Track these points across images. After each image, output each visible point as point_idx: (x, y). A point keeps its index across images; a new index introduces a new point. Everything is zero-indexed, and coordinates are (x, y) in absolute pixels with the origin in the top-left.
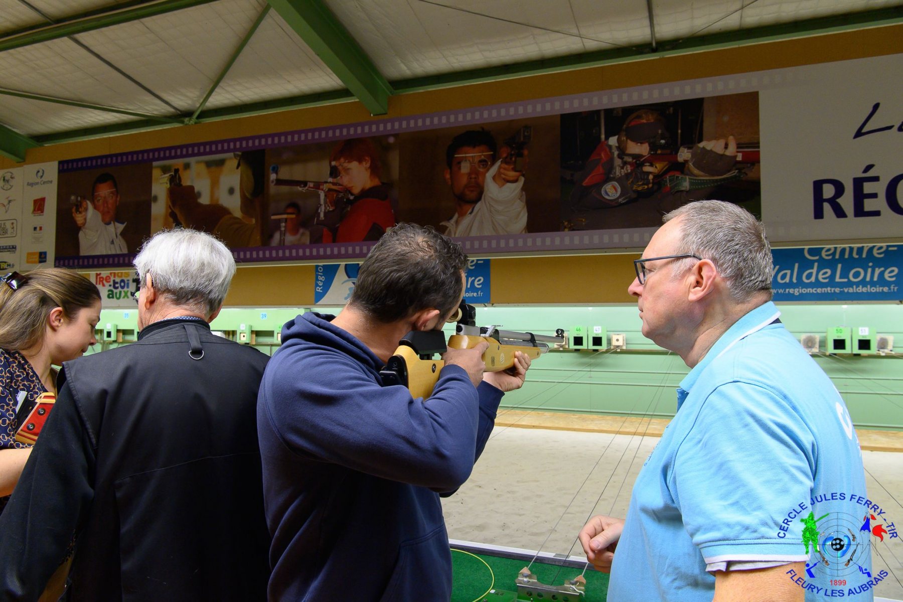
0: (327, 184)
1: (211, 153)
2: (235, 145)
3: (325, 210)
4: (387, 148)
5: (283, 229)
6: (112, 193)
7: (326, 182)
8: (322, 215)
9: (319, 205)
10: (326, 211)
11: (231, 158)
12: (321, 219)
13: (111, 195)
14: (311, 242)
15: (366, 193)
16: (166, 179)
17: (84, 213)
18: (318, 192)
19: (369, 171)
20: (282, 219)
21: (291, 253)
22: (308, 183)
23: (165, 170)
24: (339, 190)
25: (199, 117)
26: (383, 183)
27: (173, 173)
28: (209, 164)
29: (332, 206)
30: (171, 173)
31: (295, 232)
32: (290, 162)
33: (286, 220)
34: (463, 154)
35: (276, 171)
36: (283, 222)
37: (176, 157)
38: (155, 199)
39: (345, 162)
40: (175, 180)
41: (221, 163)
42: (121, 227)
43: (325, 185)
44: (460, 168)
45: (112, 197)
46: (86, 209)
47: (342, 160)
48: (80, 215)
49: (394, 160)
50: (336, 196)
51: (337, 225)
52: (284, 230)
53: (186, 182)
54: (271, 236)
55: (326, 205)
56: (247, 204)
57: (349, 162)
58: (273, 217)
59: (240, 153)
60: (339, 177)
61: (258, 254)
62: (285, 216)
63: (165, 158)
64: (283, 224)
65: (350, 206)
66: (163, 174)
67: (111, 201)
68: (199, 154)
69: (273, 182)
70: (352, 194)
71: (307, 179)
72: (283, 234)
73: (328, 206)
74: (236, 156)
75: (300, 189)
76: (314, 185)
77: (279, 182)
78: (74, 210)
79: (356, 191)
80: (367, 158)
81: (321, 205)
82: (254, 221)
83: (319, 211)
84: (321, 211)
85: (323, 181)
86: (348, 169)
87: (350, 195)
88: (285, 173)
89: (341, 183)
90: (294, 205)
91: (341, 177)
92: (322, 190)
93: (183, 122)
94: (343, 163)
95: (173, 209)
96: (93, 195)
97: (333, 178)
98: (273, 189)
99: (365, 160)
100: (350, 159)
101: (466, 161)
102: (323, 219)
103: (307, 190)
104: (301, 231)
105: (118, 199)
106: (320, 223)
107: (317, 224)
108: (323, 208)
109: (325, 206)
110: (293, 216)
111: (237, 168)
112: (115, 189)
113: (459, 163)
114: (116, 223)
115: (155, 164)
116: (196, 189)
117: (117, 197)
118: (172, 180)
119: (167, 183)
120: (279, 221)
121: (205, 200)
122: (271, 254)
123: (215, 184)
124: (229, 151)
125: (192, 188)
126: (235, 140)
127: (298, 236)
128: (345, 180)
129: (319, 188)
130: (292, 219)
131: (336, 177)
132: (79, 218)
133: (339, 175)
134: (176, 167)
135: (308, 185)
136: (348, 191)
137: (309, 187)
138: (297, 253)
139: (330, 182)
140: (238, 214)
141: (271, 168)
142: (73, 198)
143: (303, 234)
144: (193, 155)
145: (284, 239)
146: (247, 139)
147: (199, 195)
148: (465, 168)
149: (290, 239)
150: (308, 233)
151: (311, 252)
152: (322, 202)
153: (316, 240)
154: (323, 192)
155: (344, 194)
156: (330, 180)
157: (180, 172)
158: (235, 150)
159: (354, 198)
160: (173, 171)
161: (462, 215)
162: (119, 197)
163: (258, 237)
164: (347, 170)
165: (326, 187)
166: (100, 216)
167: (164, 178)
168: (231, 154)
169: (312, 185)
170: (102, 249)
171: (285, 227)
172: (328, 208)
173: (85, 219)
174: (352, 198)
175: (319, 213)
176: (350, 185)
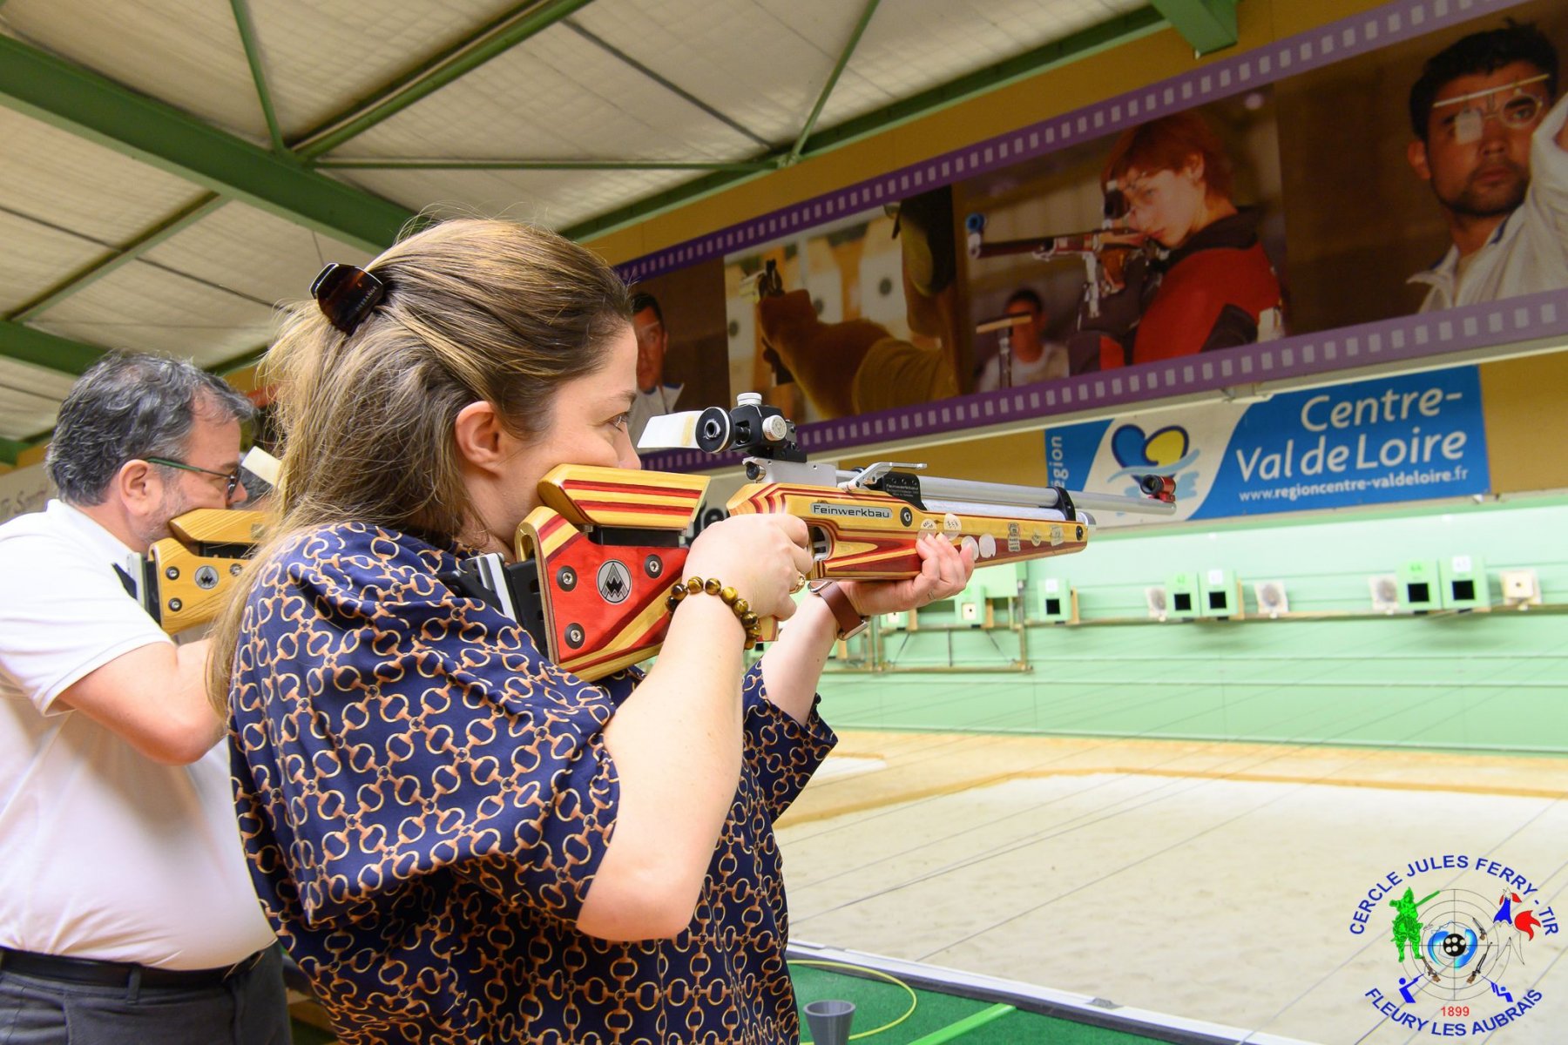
0: (1101, 235)
1: (838, 214)
2: (885, 189)
3: (1100, 294)
4: (1248, 122)
5: (1005, 351)
6: (654, 330)
7: (1098, 231)
8: (1094, 308)
9: (1085, 286)
10: (1104, 295)
11: (878, 219)
12: (1092, 316)
13: (652, 334)
14: (1072, 373)
15: (1197, 240)
16: (753, 284)
18: (1081, 257)
19: (1203, 186)
20: (1002, 330)
21: (1027, 402)
22: (1055, 241)
23: (748, 267)
24: (1132, 243)
25: (806, 149)
26: (1241, 209)
27: (764, 271)
28: (834, 240)
29: (1116, 282)
30: (760, 272)
31: (1033, 352)
32: (1010, 202)
33: (1011, 330)
34: (1459, 95)
35: (978, 226)
36: (1003, 337)
37: (769, 237)
38: (734, 328)
39: (1139, 177)
40: (770, 285)
41: (859, 232)
42: (674, 393)
43: (1095, 237)
44: (1452, 134)
45: (654, 339)
47: (1132, 173)
49: (1267, 149)
50: (1125, 259)
51: (1133, 325)
52: (1009, 354)
53: (791, 284)
54: (980, 371)
55: (1103, 283)
56: (921, 310)
57: (1151, 175)
58: (981, 329)
59: (897, 204)
60: (1128, 215)
61: (953, 414)
62: (1007, 323)
63: (747, 243)
64: (1005, 341)
65: (1160, 276)
66: (744, 275)
68: (814, 222)
69: (974, 252)
70: (1164, 248)
71: (1052, 233)
72: (1006, 363)
73: (1108, 283)
74: (888, 212)
75: (1036, 256)
76: (1069, 243)
77: (988, 250)
79: (1174, 237)
80: (1195, 157)
81: (1089, 284)
82: (938, 342)
83: (1087, 298)
84: (1091, 297)
85: (1089, 228)
86: (1149, 191)
87: (1158, 250)
88: (1000, 227)
89: (1133, 225)
90: (1026, 296)
91: (1134, 213)
92: (1090, 249)
93: (774, 166)
94: (1137, 179)
95: (770, 344)
97: (1113, 218)
98: (976, 268)
99: (1190, 163)
100: (1152, 167)
101: (1468, 111)
102: (1097, 314)
103: (1054, 255)
104: (1048, 349)
105: (665, 341)
106: (1090, 325)
107: (1084, 328)
108: (1095, 291)
109: (1100, 285)
110: (1027, 319)
111: (895, 236)
112: (657, 323)
113: (1450, 120)
114: (665, 388)
115: (729, 258)
116: (813, 297)
117: (663, 336)
118: (764, 284)
119: (754, 294)
120: (995, 335)
121: (831, 316)
122: (982, 409)
123: (850, 277)
124: (874, 203)
125: (803, 294)
126: (883, 179)
127: (1041, 362)
128: (1143, 218)
129: (1081, 248)
130: (1024, 327)
131: (1120, 214)
133: (1129, 209)
134: (770, 258)
135: (1055, 246)
136: (1154, 241)
137: (1059, 249)
138: (1043, 399)
139: (1108, 230)
140: (902, 331)
141: (967, 223)
143: (1052, 356)
144: (802, 226)
145: (1010, 373)
146: (909, 171)
148: (1468, 130)
149: (1022, 371)
150: (1063, 353)
151: (1075, 393)
152: (1092, 275)
153: (1085, 365)
154: (1091, 254)
155: (1144, 251)
156: (1108, 223)
157: (778, 267)
158: (887, 198)
159: (1171, 256)
160: (764, 265)
161: (1471, 248)
162: (666, 335)
163: (952, 378)
164: (1146, 195)
165: (1097, 242)
167: (748, 284)
168: (880, 210)
169: (1063, 243)
171: (1010, 346)
172: (1107, 289)
174: (1163, 255)
175: (1087, 305)
176: (1155, 229)
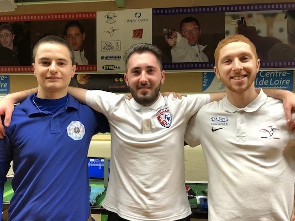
6: (195, 28)
17: (174, 39)
40: (242, 23)
41: (274, 15)
42: (203, 47)
46: (176, 37)
48: (171, 40)
59: (287, 11)
67: (195, 33)
74: (284, 12)
78: (166, 37)
96: (181, 28)
111: (285, 18)
112: (198, 26)
114: (199, 45)
116: (257, 29)
117: (199, 31)
125: (254, 28)
132: (171, 42)
140: (286, 42)
142: (165, 30)
147: (259, 31)
162: (201, 31)
166: (187, 41)
170: (189, 59)
173: (176, 42)
